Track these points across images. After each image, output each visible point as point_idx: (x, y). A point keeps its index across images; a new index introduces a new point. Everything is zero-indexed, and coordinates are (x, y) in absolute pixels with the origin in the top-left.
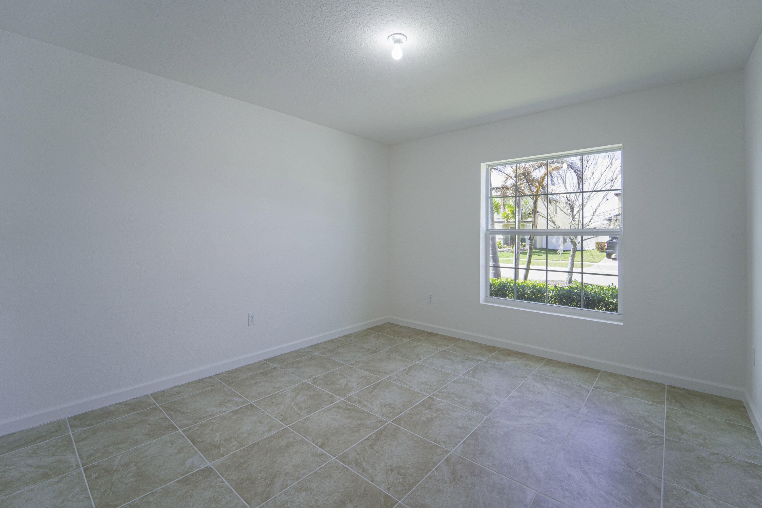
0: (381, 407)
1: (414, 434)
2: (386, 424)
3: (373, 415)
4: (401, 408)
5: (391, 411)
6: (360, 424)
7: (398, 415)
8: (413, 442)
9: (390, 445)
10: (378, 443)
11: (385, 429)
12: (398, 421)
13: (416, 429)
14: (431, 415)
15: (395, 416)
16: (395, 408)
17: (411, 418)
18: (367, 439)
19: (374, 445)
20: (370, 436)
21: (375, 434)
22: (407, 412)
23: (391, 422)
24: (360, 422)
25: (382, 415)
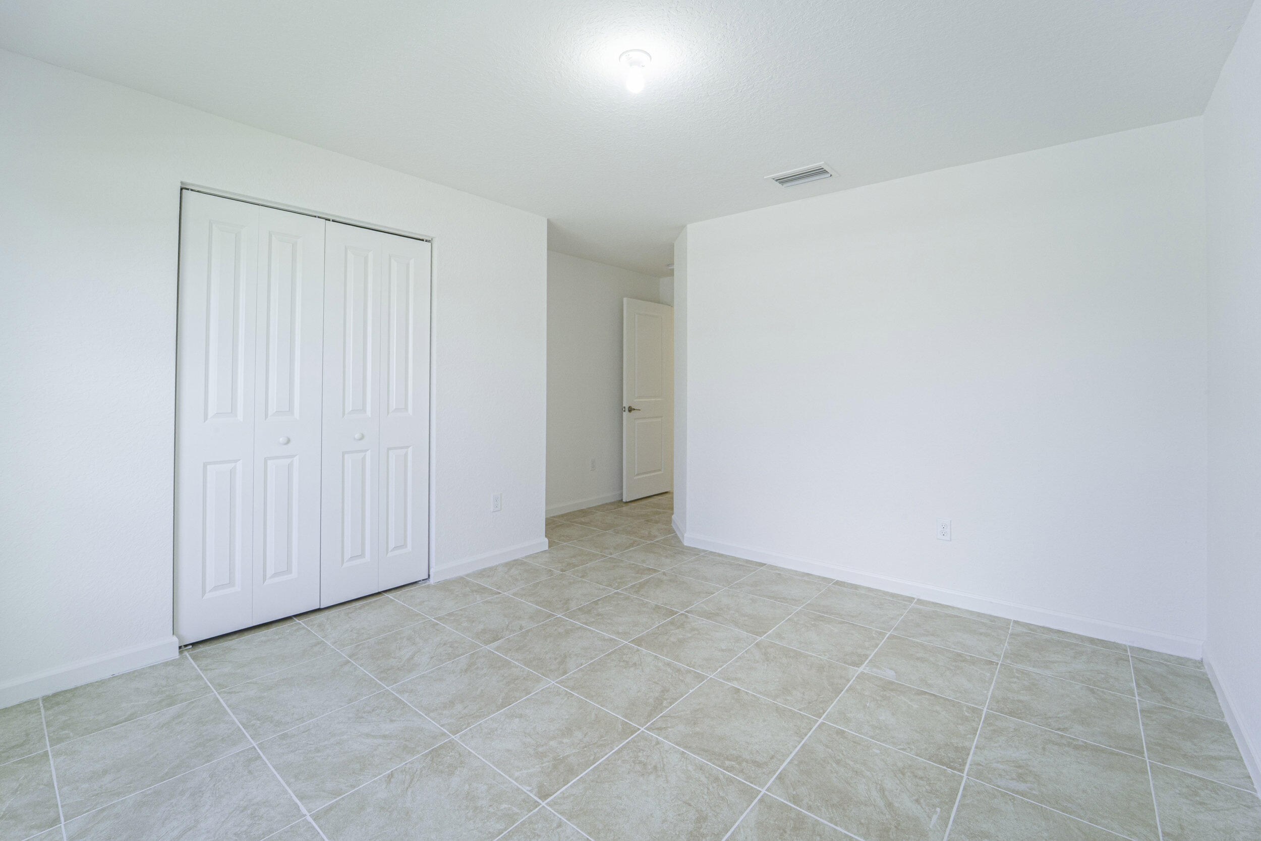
0: (664, 765)
1: (601, 706)
2: (649, 724)
3: (677, 744)
4: (620, 762)
5: (640, 754)
6: (695, 724)
7: (628, 743)
8: (605, 694)
9: (639, 691)
10: (657, 694)
11: (650, 716)
12: (628, 730)
13: (596, 715)
14: (561, 743)
15: (633, 741)
16: (634, 762)
17: (602, 737)
18: (676, 700)
19: (663, 691)
20: (671, 704)
21: (664, 706)
22: (607, 751)
23: (640, 729)
24: (698, 729)
25: (658, 743)
